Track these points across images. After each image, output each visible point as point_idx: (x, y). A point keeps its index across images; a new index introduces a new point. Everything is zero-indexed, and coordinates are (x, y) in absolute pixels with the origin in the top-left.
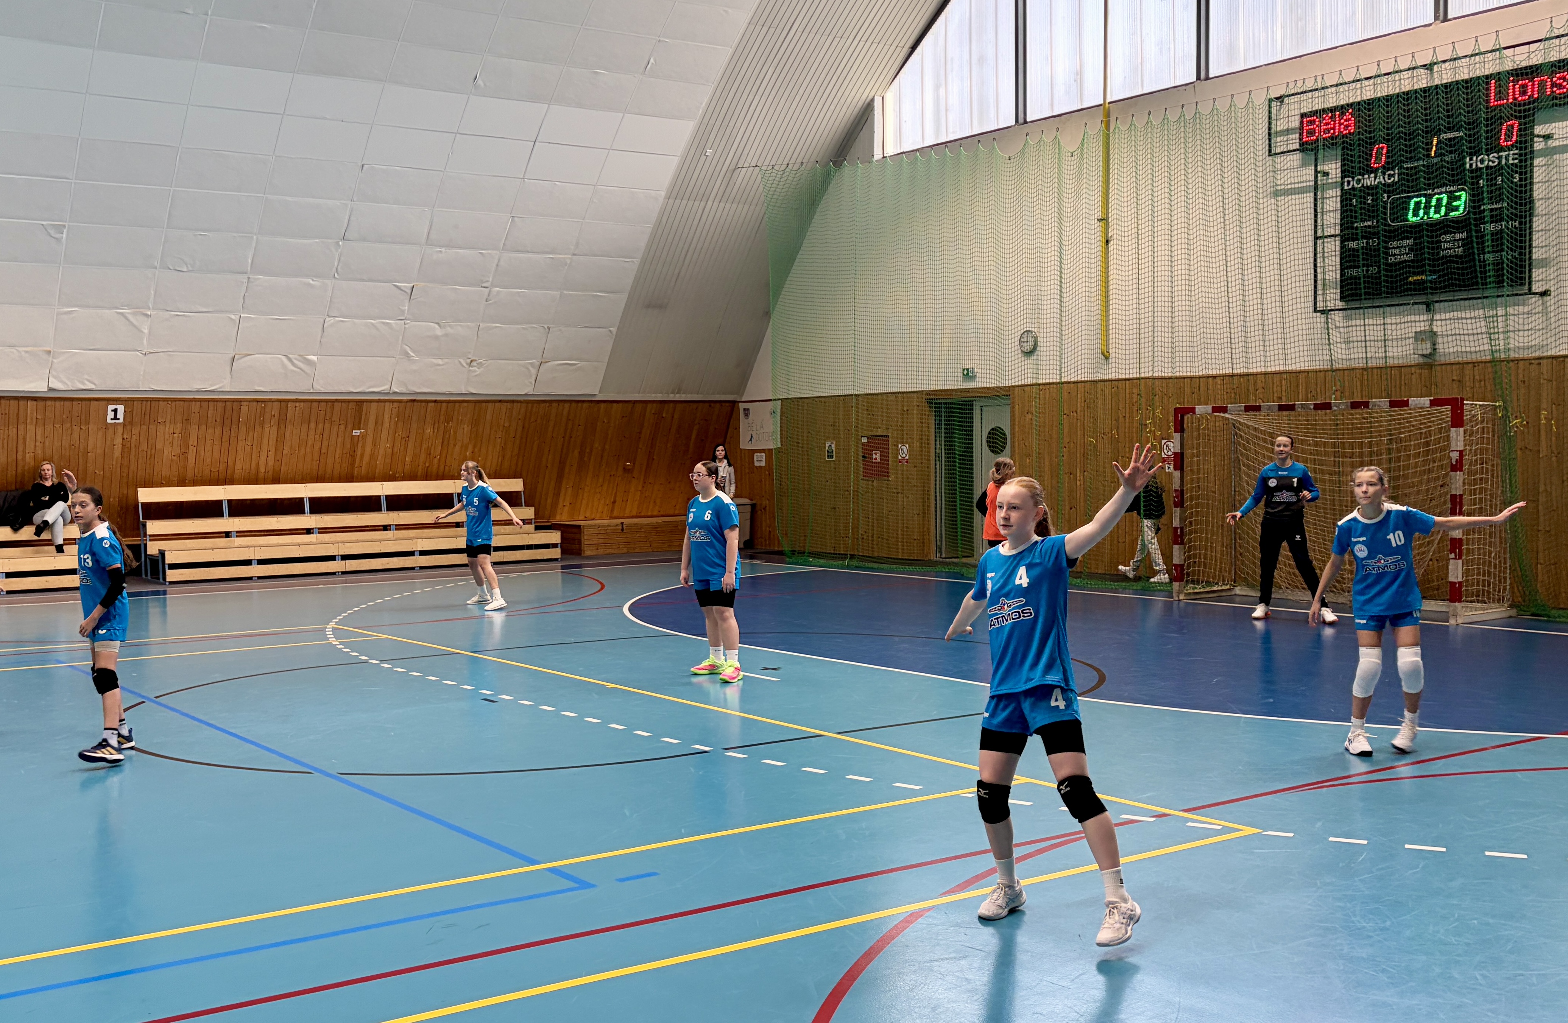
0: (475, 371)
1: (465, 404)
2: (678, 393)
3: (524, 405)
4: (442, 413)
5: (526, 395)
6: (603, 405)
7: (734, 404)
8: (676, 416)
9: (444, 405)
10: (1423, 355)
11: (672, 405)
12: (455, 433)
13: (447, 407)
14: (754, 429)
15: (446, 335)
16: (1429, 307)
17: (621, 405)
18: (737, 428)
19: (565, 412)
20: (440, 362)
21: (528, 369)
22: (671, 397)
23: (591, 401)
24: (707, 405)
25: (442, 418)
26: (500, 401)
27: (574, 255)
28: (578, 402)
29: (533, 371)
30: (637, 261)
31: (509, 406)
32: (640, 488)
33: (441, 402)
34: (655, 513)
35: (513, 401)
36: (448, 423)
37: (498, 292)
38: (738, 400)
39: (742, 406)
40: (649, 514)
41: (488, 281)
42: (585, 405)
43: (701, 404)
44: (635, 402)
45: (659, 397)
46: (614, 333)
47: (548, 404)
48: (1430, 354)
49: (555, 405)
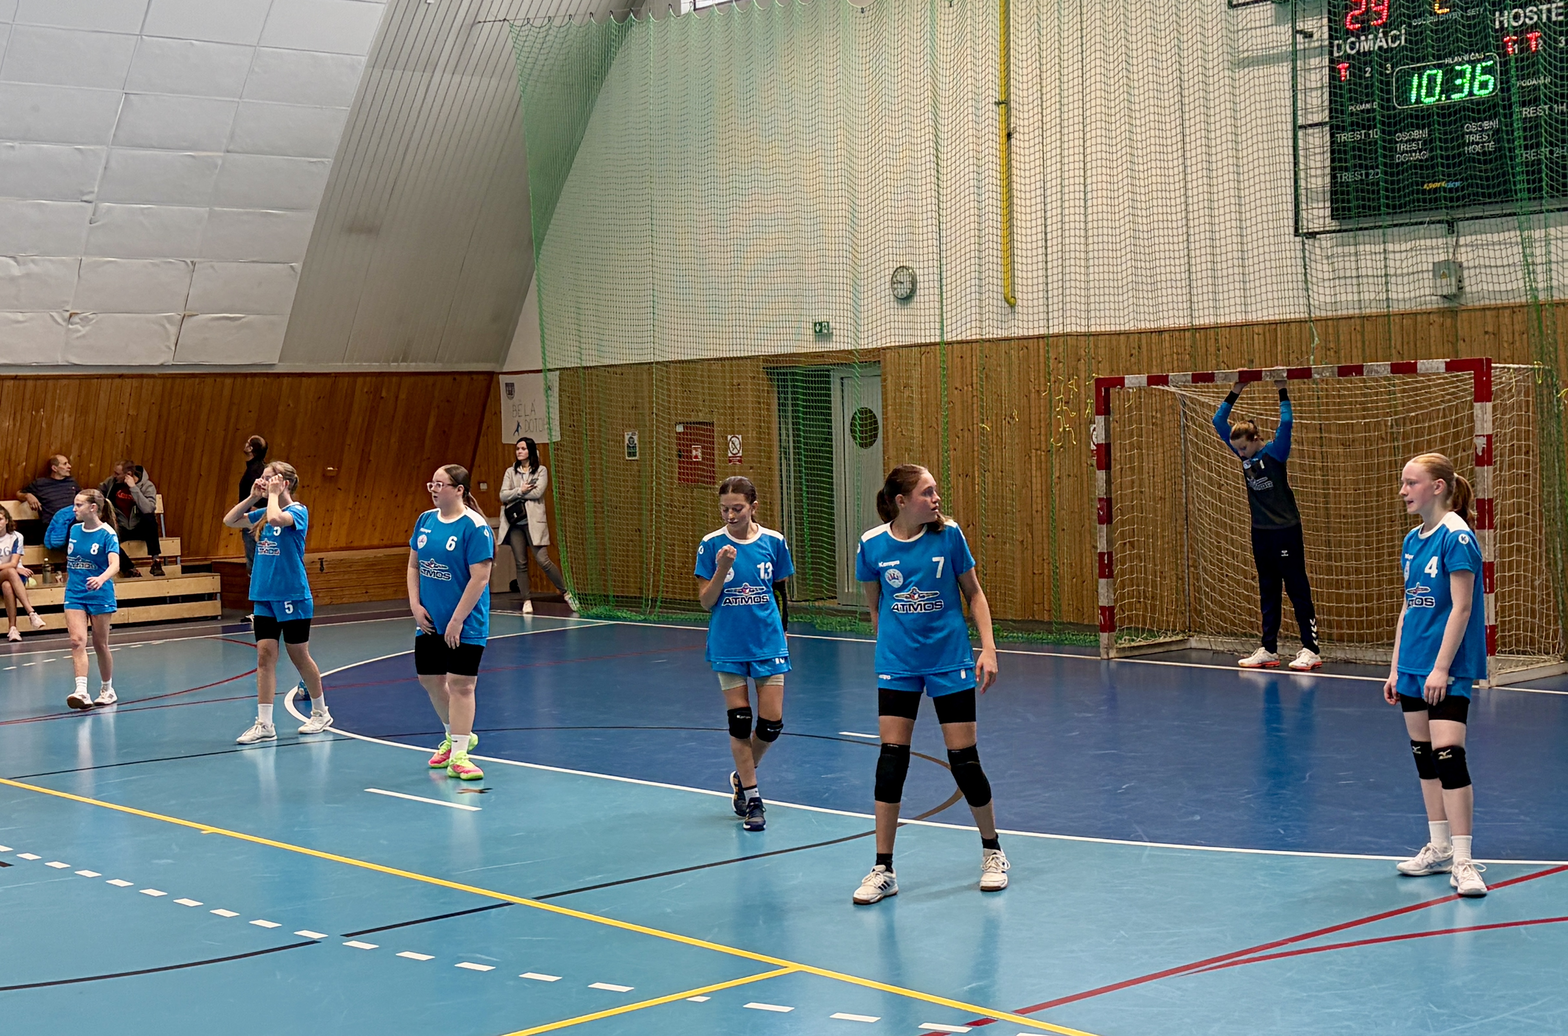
0: (78, 331)
1: (65, 382)
2: (404, 360)
3: (159, 382)
4: (27, 396)
5: (162, 366)
6: (285, 380)
7: (491, 376)
8: (403, 396)
9: (30, 383)
10: (1445, 297)
11: (394, 379)
12: (50, 425)
13: (35, 386)
14: (522, 413)
15: (28, 275)
16: (1451, 226)
17: (314, 379)
18: (498, 414)
19: (227, 392)
20: (20, 317)
21: (164, 326)
22: (394, 367)
23: (267, 375)
24: (449, 379)
25: (27, 403)
26: (121, 376)
27: (228, 152)
28: (246, 375)
29: (173, 330)
30: (329, 161)
31: (135, 382)
32: (350, 505)
33: (25, 378)
34: (376, 542)
35: (141, 376)
36: (38, 411)
37: (109, 209)
38: (498, 370)
39: (503, 380)
40: (366, 543)
41: (92, 192)
42: (257, 379)
43: (440, 377)
44: (337, 375)
45: (375, 367)
46: (299, 271)
47: (197, 380)
48: (1455, 296)
49: (210, 381)
